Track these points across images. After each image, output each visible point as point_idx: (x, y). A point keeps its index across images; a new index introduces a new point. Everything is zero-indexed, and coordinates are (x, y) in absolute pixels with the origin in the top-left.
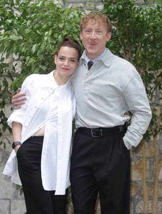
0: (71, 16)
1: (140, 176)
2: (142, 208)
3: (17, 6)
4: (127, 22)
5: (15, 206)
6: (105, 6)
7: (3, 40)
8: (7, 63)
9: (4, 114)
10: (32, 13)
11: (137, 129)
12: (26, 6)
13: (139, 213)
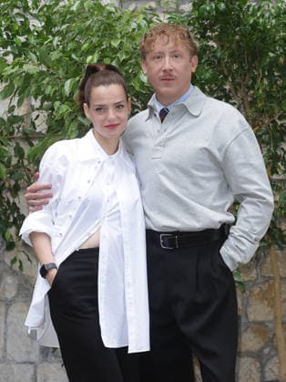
0: (134, 25)
1: (269, 312)
2: (276, 370)
3: (35, 12)
4: (236, 33)
5: (44, 375)
6: (194, 5)
7: (12, 74)
8: (21, 114)
9: (18, 209)
10: (63, 23)
11: (247, 230)
12: (50, 11)
13: (270, 379)
